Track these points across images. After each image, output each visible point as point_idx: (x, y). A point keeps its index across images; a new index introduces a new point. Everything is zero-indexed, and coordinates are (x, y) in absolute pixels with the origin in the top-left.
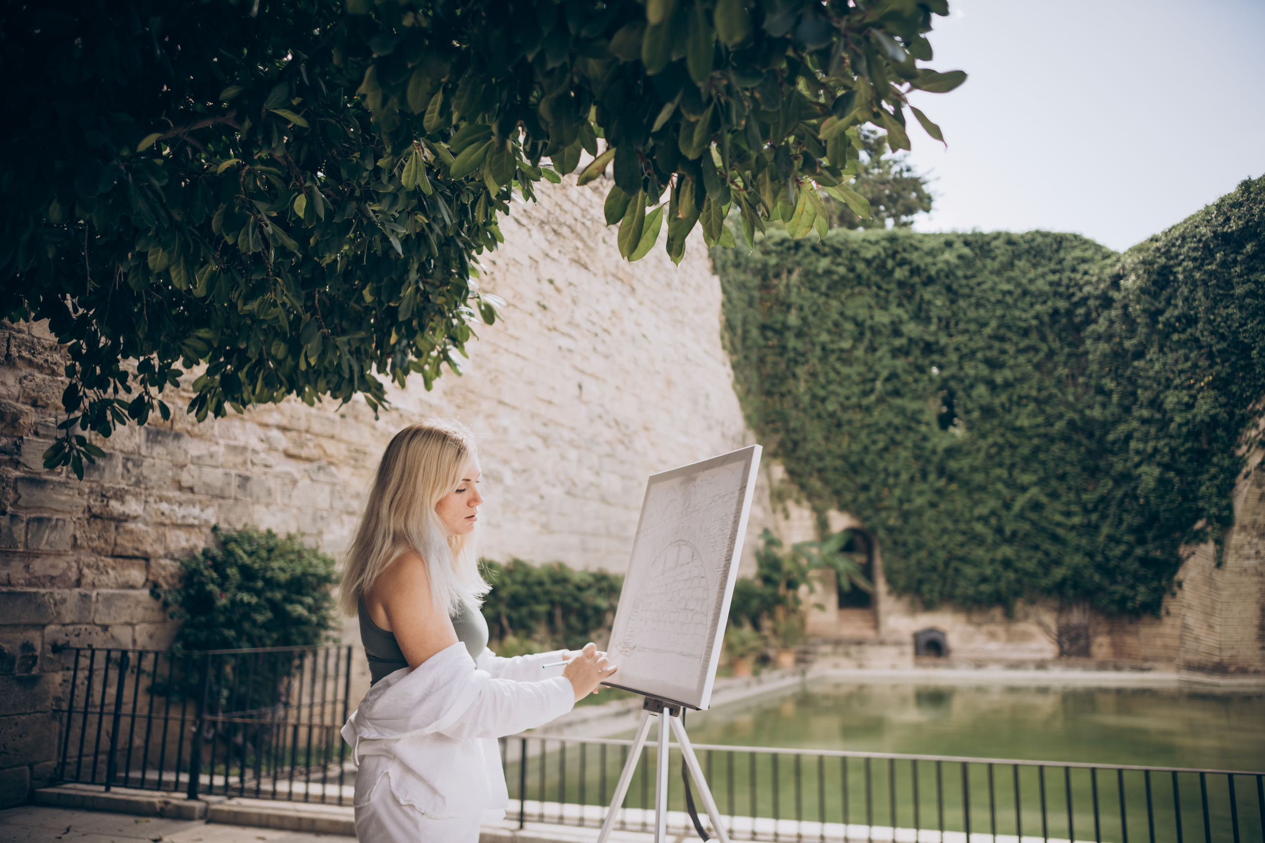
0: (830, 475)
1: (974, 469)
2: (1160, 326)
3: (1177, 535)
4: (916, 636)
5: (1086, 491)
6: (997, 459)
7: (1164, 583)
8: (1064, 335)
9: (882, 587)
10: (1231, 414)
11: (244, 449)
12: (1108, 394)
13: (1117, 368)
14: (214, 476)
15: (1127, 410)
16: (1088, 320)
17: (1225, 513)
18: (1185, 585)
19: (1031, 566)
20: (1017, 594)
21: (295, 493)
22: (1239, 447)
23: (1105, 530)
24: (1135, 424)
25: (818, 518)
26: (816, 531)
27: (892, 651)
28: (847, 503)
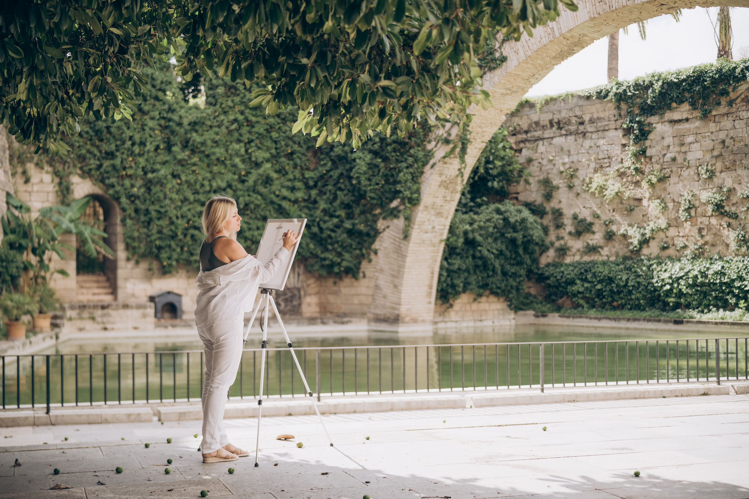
1: (215, 143)
3: (378, 211)
4: (154, 299)
5: (308, 169)
7: (364, 251)
9: (121, 253)
17: (415, 196)
18: (380, 254)
23: (322, 205)
25: (60, 184)
26: (58, 196)
27: (136, 313)
28: (90, 170)
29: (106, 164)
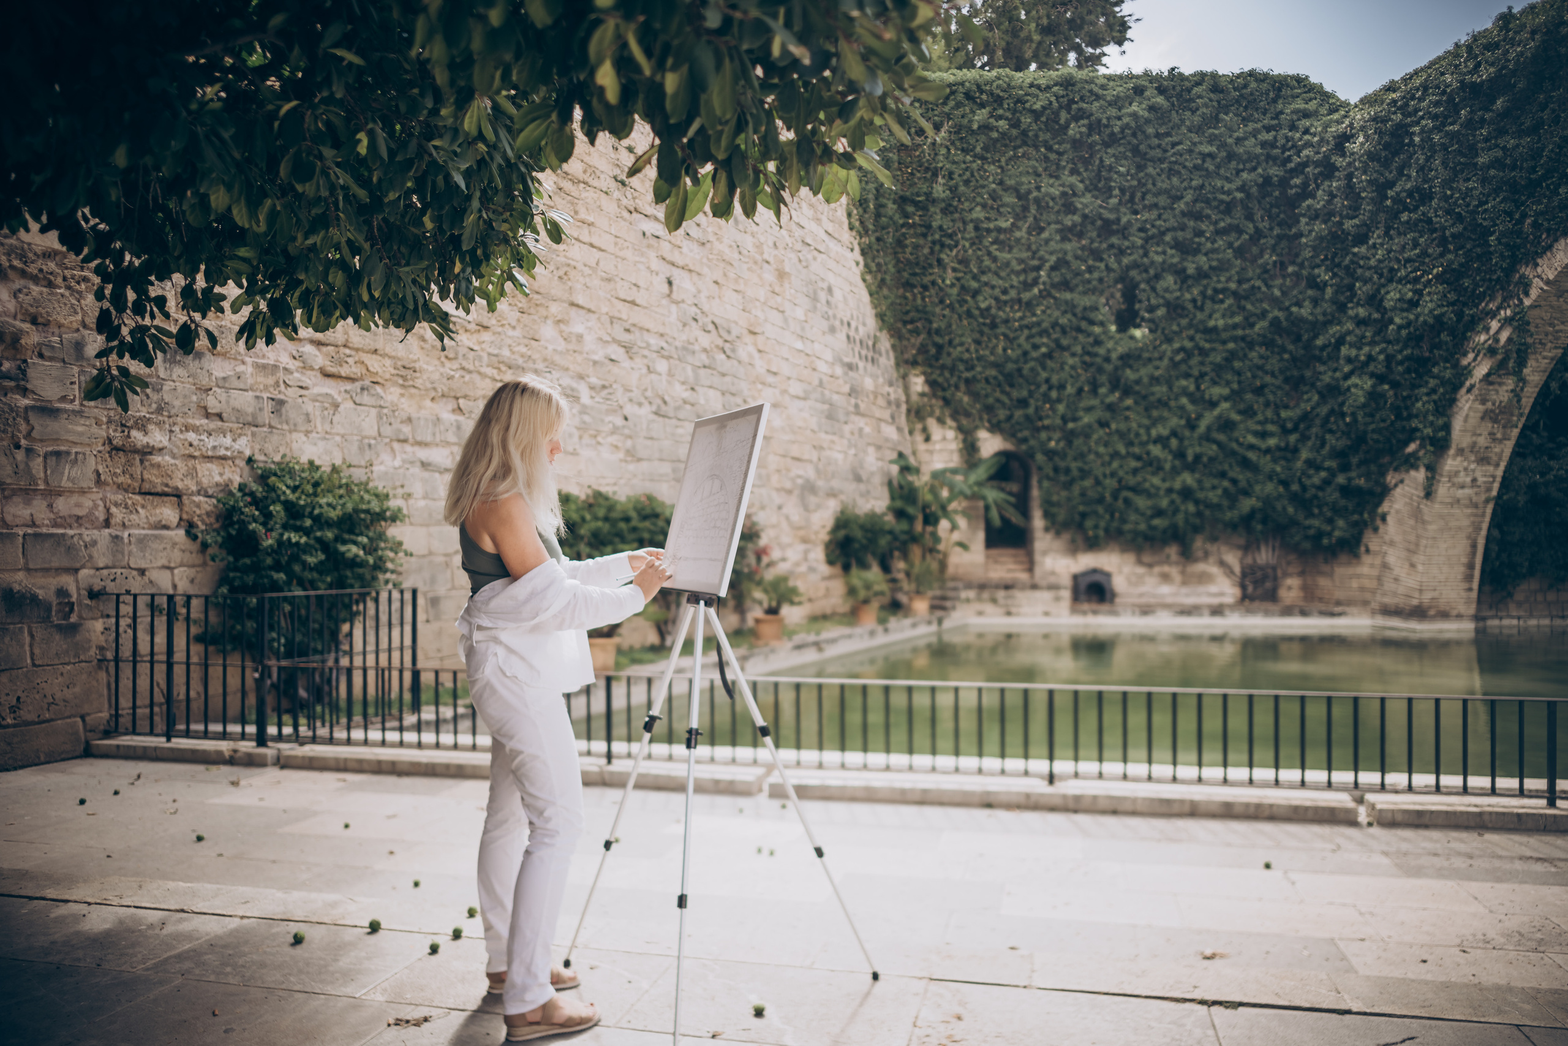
0: (980, 387)
1: (1155, 380)
2: (1389, 202)
3: (1386, 460)
4: (1076, 578)
5: (1286, 407)
6: (1183, 367)
7: (1366, 516)
8: (1275, 210)
9: (1038, 522)
10: (1460, 315)
11: (275, 367)
12: (1321, 287)
13: (1335, 255)
14: (244, 401)
15: (1342, 308)
16: (1305, 193)
17: (1441, 434)
18: (1389, 518)
19: (1214, 496)
20: (1196, 530)
21: (336, 419)
22: (1465, 354)
23: (1305, 454)
24: (1350, 326)
25: (965, 441)
26: (962, 456)
27: (1045, 596)
28: (999, 422)
29: (1018, 414)
